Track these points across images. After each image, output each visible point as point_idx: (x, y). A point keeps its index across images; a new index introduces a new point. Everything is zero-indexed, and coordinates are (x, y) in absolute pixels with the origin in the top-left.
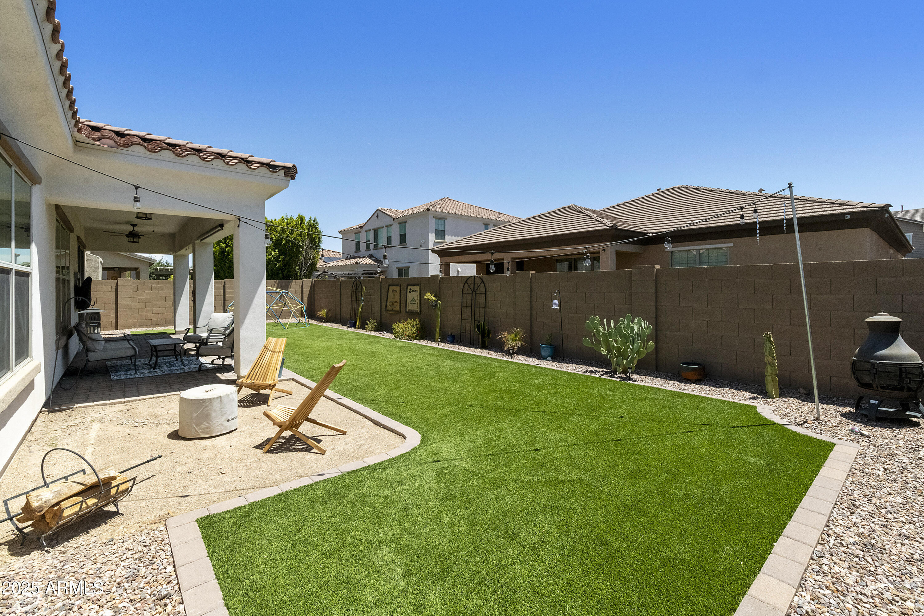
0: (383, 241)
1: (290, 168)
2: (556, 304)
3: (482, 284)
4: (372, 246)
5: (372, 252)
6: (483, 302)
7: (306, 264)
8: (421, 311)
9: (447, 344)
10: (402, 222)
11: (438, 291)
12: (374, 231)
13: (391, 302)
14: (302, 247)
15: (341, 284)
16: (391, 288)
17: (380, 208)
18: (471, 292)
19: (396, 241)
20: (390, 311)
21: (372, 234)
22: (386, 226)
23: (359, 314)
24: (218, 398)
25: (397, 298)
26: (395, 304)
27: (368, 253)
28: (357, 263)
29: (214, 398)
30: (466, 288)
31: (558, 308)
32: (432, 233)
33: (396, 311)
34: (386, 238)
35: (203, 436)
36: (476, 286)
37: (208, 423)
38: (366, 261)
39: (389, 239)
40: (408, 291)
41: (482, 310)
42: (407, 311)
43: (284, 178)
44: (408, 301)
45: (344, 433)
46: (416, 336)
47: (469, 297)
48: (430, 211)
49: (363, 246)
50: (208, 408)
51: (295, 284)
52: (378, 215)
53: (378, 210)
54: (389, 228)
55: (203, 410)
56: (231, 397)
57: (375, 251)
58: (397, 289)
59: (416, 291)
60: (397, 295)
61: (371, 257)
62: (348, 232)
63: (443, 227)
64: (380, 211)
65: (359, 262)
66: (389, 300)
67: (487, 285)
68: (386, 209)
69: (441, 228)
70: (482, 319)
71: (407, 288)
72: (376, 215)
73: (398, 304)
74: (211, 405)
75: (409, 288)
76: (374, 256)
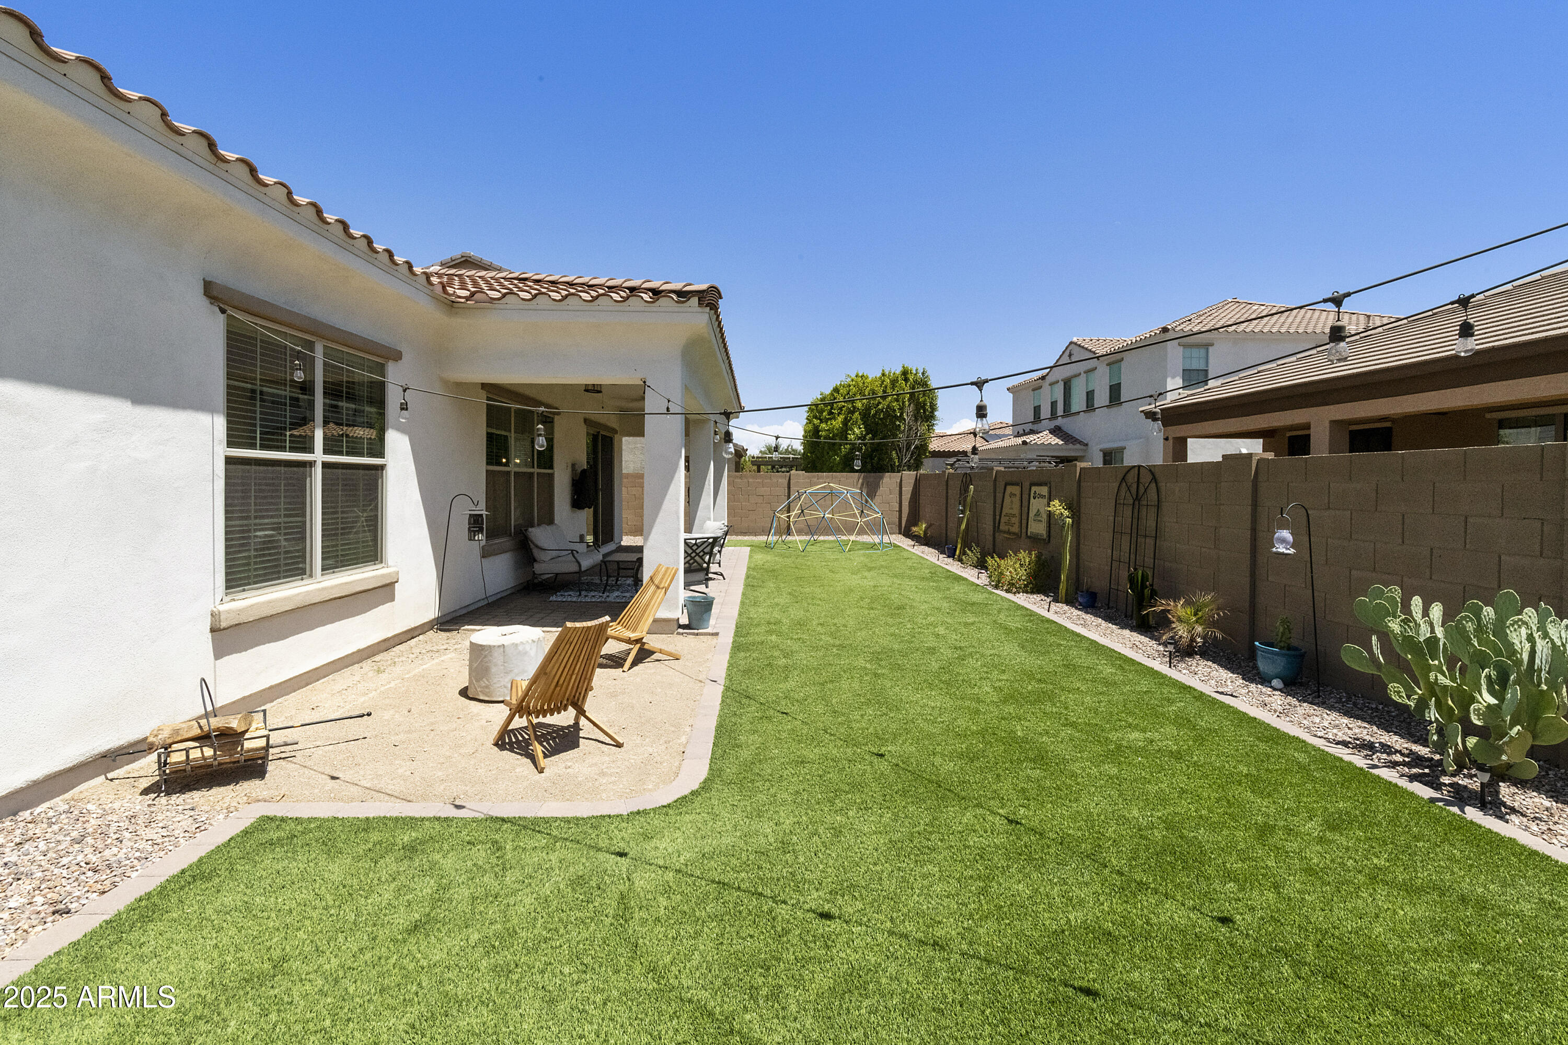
0: (1079, 402)
1: (704, 291)
2: (1283, 541)
3: (1153, 485)
4: (1060, 411)
5: (1059, 422)
6: (1152, 523)
7: (908, 448)
8: (1049, 536)
9: (1076, 608)
10: (1115, 358)
11: (1075, 497)
12: (1065, 384)
13: (1006, 515)
14: (901, 418)
15: (947, 481)
16: (1009, 489)
17: (1075, 340)
18: (1131, 501)
19: (1102, 398)
20: (1005, 532)
21: (1060, 388)
22: (1085, 372)
23: (961, 535)
24: (499, 646)
25: (1016, 511)
26: (1013, 520)
27: (1052, 424)
28: (1024, 443)
29: (494, 646)
30: (1123, 493)
31: (1292, 551)
32: (1173, 377)
33: (1014, 534)
34: (1085, 394)
35: (481, 698)
36: (1142, 490)
37: (487, 680)
38: (1046, 438)
39: (1090, 395)
40: (1032, 495)
41: (1150, 541)
42: (1029, 534)
43: (699, 309)
44: (1031, 515)
45: (619, 745)
46: (1026, 586)
47: (1128, 512)
48: (1171, 332)
49: (1045, 412)
50: (486, 660)
51: (889, 481)
52: (1072, 352)
53: (1071, 343)
54: (1091, 375)
55: (481, 661)
56: (520, 648)
57: (1065, 420)
58: (1016, 490)
59: (1043, 497)
60: (1017, 500)
61: (1056, 431)
62: (1021, 388)
63: (1202, 362)
64: (1076, 344)
65: (1028, 441)
66: (1003, 513)
67: (1162, 485)
68: (1088, 339)
69: (1196, 365)
70: (1149, 561)
71: (1030, 489)
72: (1067, 353)
73: (1015, 520)
74: (491, 656)
75: (1034, 489)
76: (1065, 429)
